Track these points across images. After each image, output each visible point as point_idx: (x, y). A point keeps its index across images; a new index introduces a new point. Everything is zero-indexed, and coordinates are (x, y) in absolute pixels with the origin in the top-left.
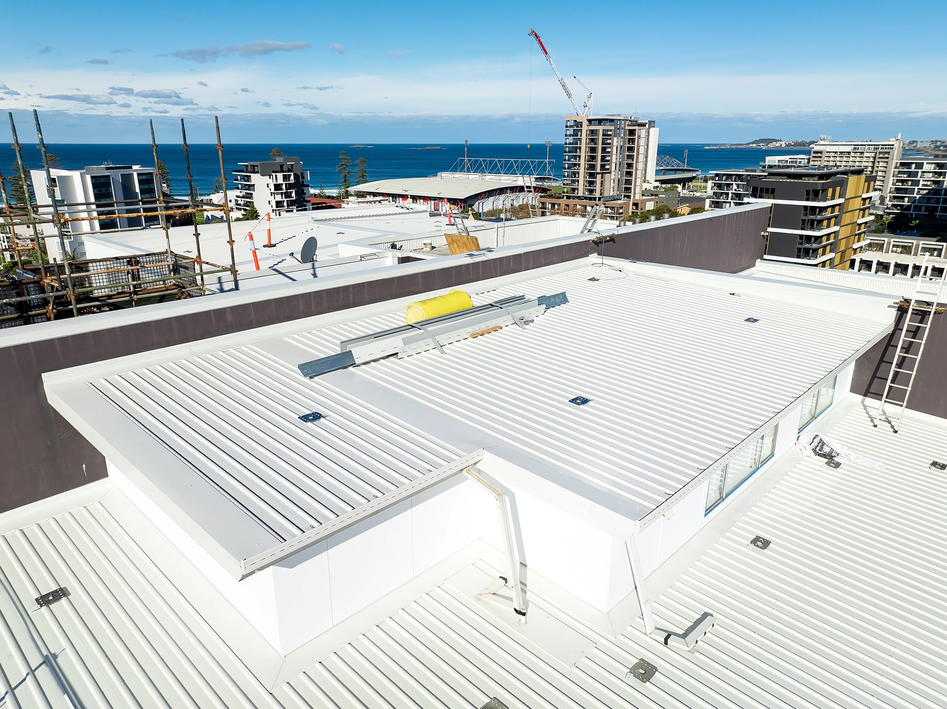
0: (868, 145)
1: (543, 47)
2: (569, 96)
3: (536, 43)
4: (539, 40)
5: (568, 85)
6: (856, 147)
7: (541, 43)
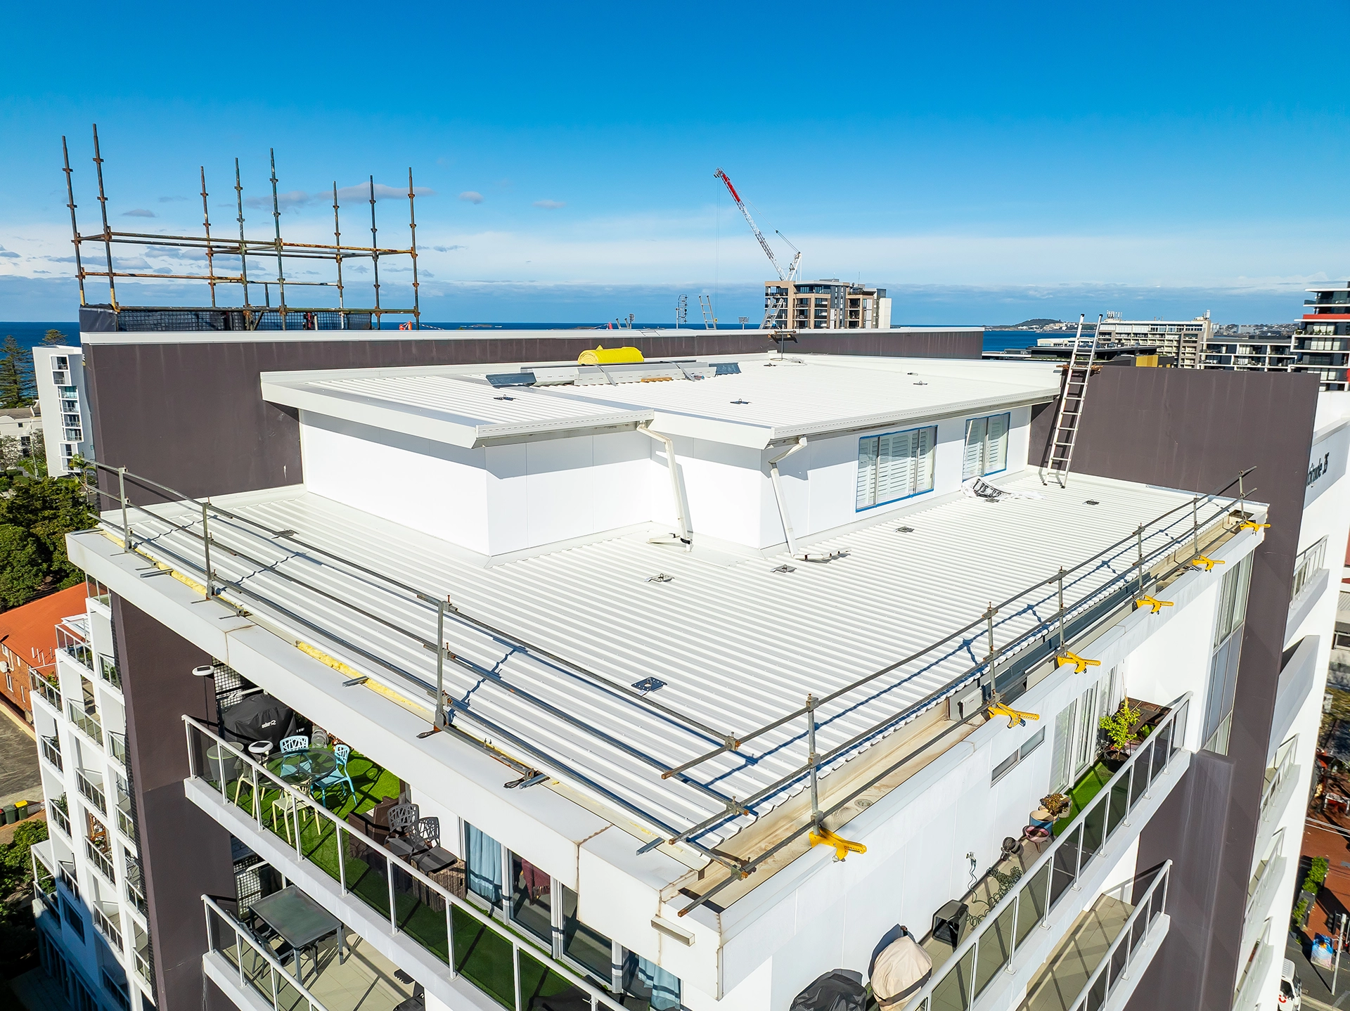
0: (1169, 325)
1: (734, 192)
2: (770, 255)
3: (725, 186)
4: (729, 183)
5: (768, 241)
6: (1154, 327)
7: (731, 187)
